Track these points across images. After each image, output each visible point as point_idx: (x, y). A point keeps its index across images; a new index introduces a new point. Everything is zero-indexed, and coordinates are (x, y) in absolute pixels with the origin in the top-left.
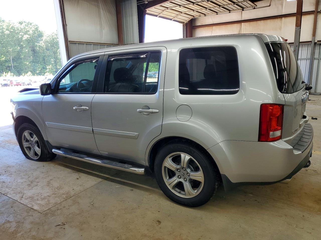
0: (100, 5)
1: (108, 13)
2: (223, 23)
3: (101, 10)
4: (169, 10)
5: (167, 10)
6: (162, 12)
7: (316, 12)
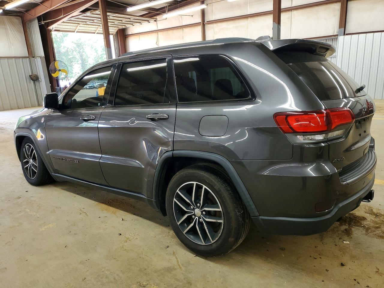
0: (8, 27)
1: (16, 32)
2: (147, 32)
3: (9, 31)
4: (81, 26)
5: (79, 26)
6: (77, 28)
7: (202, 23)
